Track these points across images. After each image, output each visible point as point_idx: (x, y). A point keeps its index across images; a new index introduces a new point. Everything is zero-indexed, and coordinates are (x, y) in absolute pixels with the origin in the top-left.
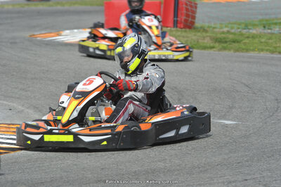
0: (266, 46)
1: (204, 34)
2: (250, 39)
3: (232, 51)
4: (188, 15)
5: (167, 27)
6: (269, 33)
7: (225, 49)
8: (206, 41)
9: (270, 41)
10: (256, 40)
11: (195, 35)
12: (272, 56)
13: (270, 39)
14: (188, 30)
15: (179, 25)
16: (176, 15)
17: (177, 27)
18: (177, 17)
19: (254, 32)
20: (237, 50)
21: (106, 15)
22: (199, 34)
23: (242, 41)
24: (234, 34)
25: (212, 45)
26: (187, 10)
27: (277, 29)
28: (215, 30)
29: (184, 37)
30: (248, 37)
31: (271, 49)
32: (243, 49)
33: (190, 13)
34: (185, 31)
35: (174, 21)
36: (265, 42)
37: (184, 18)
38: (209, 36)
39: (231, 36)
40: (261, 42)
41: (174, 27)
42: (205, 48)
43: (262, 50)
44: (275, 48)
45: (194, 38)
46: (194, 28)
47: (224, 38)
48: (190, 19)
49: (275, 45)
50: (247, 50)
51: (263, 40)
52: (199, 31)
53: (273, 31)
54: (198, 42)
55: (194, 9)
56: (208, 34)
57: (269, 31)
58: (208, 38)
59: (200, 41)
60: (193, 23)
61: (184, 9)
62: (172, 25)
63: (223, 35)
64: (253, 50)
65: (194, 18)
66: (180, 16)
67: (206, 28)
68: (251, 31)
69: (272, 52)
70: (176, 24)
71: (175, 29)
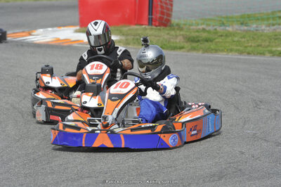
0: (237, 46)
1: (178, 32)
2: (223, 38)
3: (201, 52)
4: (162, 13)
5: (142, 25)
6: (244, 31)
7: (194, 49)
8: (178, 41)
9: (243, 40)
10: (229, 39)
11: (168, 34)
12: (239, 57)
13: (244, 37)
14: (162, 27)
15: (153, 23)
16: (151, 12)
17: (152, 25)
18: (152, 15)
19: (230, 29)
20: (206, 51)
21: (81, 13)
22: (173, 33)
23: (214, 39)
24: (209, 32)
25: (182, 45)
26: (162, 7)
27: (255, 26)
28: (192, 27)
29: (155, 36)
30: (222, 36)
31: (241, 48)
32: (212, 50)
33: (165, 11)
34: (160, 30)
35: (149, 19)
36: (238, 41)
37: (159, 15)
38: (183, 35)
39: (204, 35)
40: (234, 41)
41: (149, 25)
42: (174, 48)
43: (231, 50)
44: (246, 47)
45: (166, 37)
46: (170, 26)
47: (197, 37)
48: (165, 17)
49: (246, 45)
50: (216, 51)
51: (236, 39)
52: (174, 29)
53: (249, 28)
54: (169, 42)
55: (169, 7)
56: (181, 33)
57: (246, 28)
58: (181, 37)
59: (172, 40)
60: (168, 21)
61: (159, 6)
62: (147, 23)
63: (197, 34)
64: (223, 51)
65: (169, 15)
66: (154, 13)
67: (182, 26)
68: (227, 28)
69: (241, 53)
70: (151, 22)
71: (150, 27)
